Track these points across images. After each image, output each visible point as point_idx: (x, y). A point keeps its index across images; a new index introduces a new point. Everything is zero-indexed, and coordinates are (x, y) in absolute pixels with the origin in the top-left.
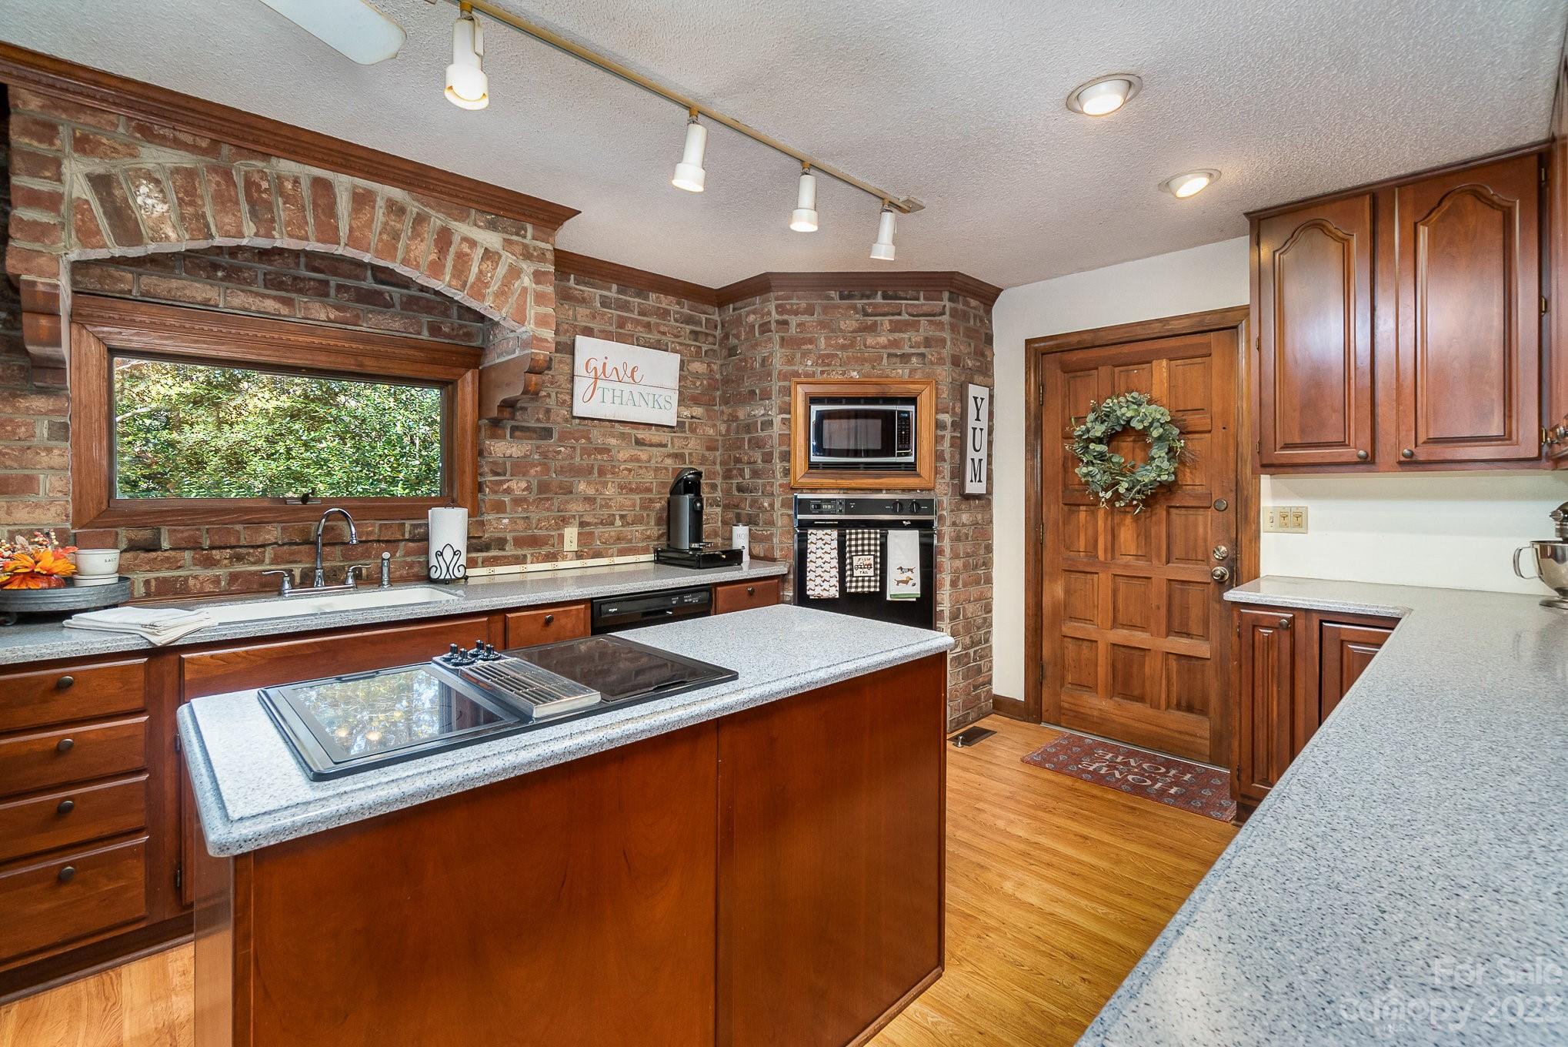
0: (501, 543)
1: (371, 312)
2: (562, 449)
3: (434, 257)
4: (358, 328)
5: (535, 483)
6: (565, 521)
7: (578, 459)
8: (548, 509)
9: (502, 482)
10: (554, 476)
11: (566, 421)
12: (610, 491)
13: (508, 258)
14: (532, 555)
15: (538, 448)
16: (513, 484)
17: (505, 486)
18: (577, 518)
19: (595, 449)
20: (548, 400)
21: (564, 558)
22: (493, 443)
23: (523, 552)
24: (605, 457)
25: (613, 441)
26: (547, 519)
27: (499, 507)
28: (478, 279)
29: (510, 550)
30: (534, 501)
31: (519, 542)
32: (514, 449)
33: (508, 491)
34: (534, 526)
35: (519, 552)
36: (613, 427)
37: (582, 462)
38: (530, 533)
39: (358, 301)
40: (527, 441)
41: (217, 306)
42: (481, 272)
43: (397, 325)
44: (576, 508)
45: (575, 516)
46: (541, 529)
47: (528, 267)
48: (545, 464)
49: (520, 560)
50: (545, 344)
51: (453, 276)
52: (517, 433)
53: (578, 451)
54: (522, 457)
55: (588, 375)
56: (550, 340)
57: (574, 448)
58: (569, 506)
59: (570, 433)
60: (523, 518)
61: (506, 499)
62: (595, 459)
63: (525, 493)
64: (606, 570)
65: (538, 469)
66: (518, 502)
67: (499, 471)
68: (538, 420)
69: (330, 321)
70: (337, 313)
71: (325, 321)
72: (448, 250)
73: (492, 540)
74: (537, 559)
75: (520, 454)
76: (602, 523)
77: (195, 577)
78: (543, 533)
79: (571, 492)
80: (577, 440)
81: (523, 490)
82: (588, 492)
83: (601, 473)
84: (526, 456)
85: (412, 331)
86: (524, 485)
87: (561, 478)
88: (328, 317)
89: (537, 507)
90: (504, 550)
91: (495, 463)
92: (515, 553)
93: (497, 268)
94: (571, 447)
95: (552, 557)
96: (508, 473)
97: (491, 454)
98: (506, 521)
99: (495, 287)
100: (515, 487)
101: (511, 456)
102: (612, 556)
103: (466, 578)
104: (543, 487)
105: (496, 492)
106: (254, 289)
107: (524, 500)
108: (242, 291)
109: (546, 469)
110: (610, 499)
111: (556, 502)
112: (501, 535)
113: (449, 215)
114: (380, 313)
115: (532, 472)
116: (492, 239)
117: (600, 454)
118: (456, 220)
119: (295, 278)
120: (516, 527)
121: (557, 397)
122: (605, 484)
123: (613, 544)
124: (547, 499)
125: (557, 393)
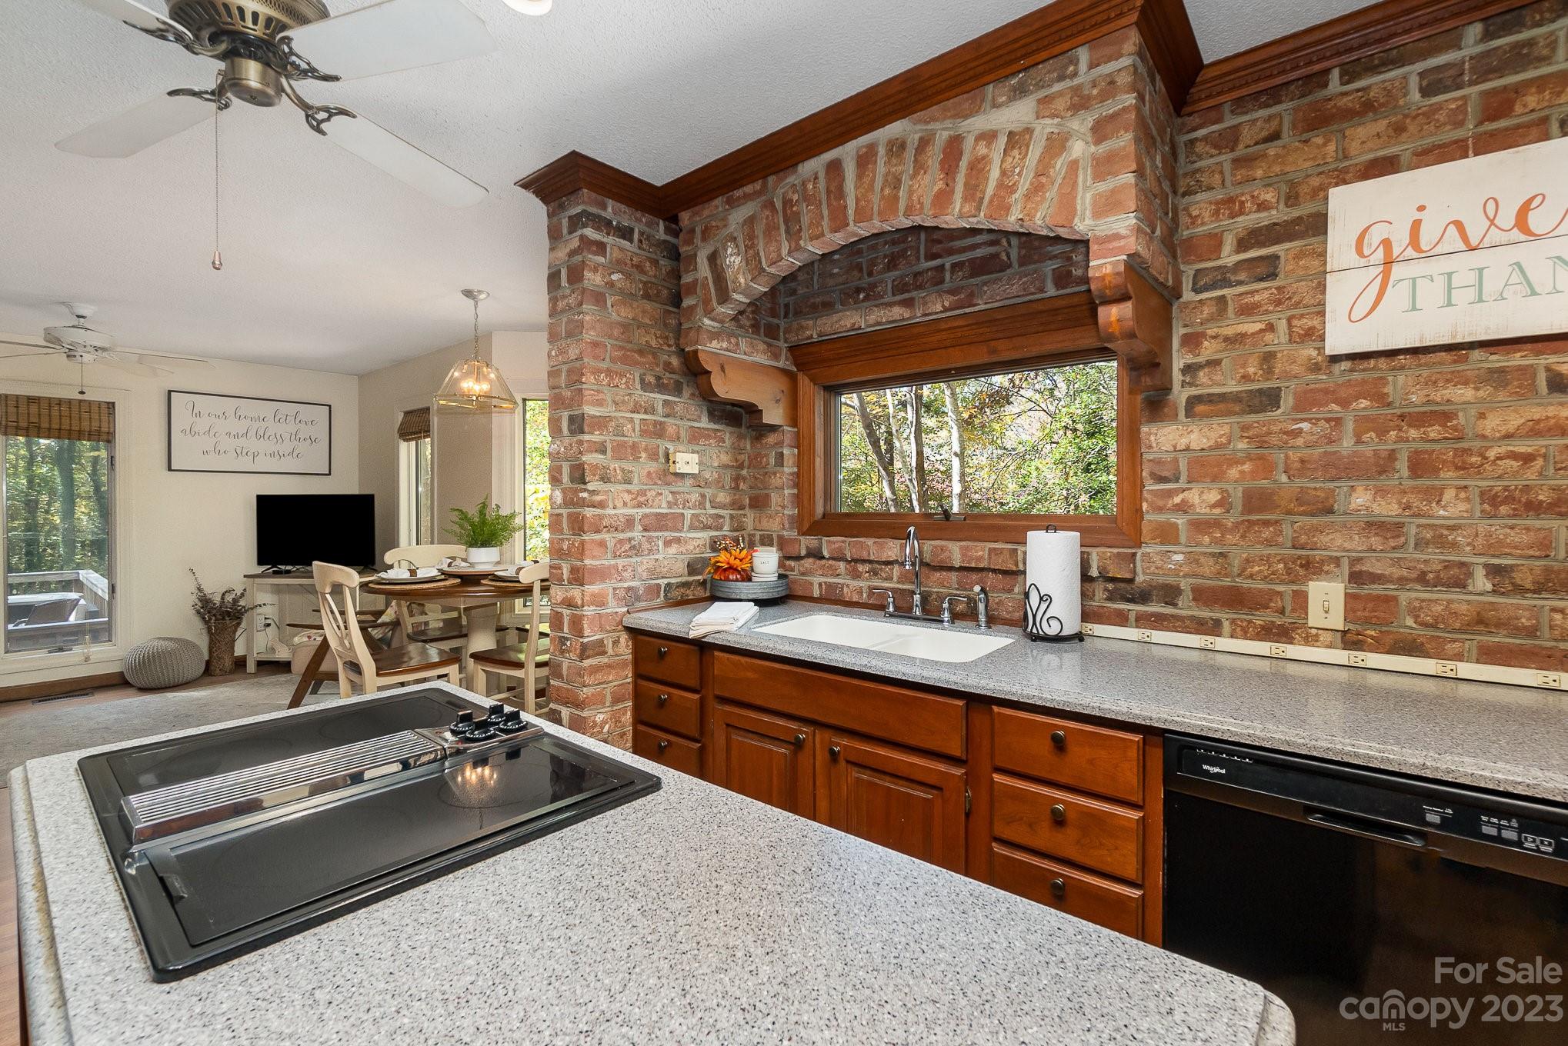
0: (1170, 594)
1: (985, 284)
2: (1305, 426)
3: (940, 185)
4: (976, 309)
5: (1237, 495)
6: (1312, 568)
7: (1347, 443)
8: (1269, 543)
9: (1170, 494)
10: (1284, 478)
11: (1316, 368)
12: (1452, 507)
13: (1046, 127)
14: (1233, 622)
15: (1245, 428)
16: (1193, 496)
17: (1177, 500)
18: (1345, 563)
19: (1402, 417)
20: (1269, 337)
21: (1310, 640)
22: (1154, 430)
23: (1215, 615)
24: (1434, 432)
25: (1466, 393)
26: (1267, 560)
27: (1167, 535)
28: (1000, 185)
29: (1186, 608)
30: (1237, 525)
31: (1201, 595)
32: (1193, 436)
33: (1183, 508)
34: (1236, 571)
35: (1205, 614)
36: (1465, 360)
37: (1361, 448)
38: (1227, 582)
39: (972, 276)
40: (1221, 420)
41: (860, 328)
42: (1003, 173)
43: (1014, 290)
44: (1337, 542)
45: (1338, 558)
46: (1251, 576)
47: (1081, 124)
48: (1261, 458)
49: (1213, 628)
50: (1116, 244)
51: (965, 199)
52: (1200, 408)
53: (1350, 426)
54: (1211, 448)
55: (1363, 262)
56: (1123, 232)
57: (1338, 421)
58: (1323, 539)
59: (1326, 391)
60: (1213, 555)
61: (1179, 522)
62: (1400, 440)
63: (1217, 511)
64: (1430, 686)
65: (1247, 467)
66: (1200, 526)
67: (1165, 474)
68: (1246, 378)
69: (946, 310)
70: (952, 298)
71: (941, 312)
72: (958, 166)
73: (1155, 588)
74: (1244, 632)
75: (1205, 443)
76: (1422, 578)
77: (848, 586)
78: (1258, 585)
79: (1330, 511)
80: (1345, 403)
81: (1213, 506)
82: (1377, 509)
83: (1420, 466)
84: (1218, 446)
85: (1033, 290)
86: (1214, 496)
87: (1300, 483)
88: (943, 306)
89: (1243, 537)
90: (1175, 605)
91: (1158, 462)
92: (1197, 613)
93: (1026, 155)
94: (1328, 420)
95: (1283, 634)
96: (1183, 477)
97: (1151, 447)
98: (1179, 557)
99: (1024, 185)
100: (1197, 501)
101: (1187, 449)
102: (1459, 657)
103: (1079, 637)
104: (1257, 502)
105: (1160, 509)
106: (886, 300)
107: (1217, 524)
108: (876, 306)
109: (1266, 467)
110: (1452, 528)
111: (1287, 530)
112: (1170, 580)
113: (956, 116)
114: (995, 281)
115: (1233, 473)
116: (1016, 114)
117: (1418, 427)
118: (966, 117)
119: (916, 275)
120: (1199, 570)
121: (1290, 325)
122: (1434, 495)
123: (1460, 631)
124: (1266, 523)
125: (1289, 320)
